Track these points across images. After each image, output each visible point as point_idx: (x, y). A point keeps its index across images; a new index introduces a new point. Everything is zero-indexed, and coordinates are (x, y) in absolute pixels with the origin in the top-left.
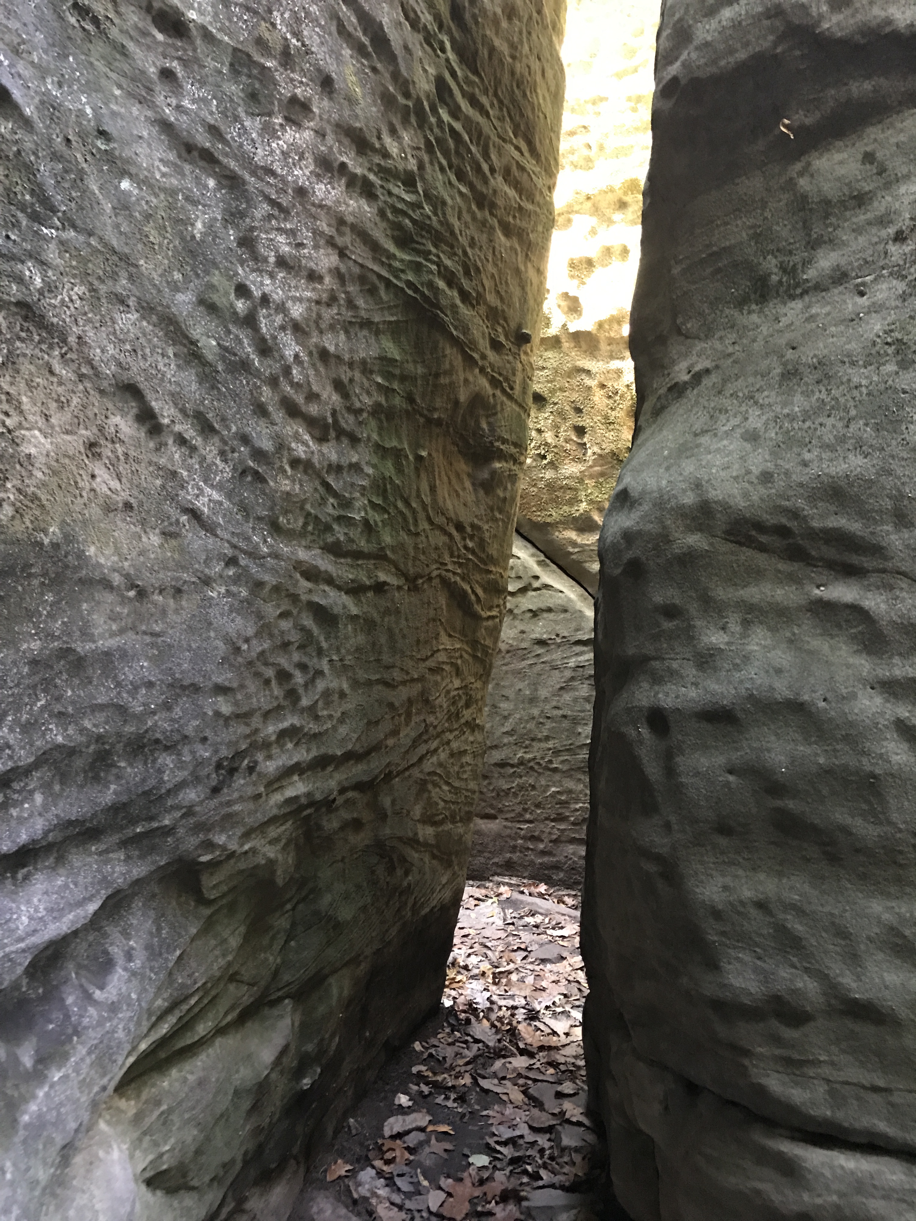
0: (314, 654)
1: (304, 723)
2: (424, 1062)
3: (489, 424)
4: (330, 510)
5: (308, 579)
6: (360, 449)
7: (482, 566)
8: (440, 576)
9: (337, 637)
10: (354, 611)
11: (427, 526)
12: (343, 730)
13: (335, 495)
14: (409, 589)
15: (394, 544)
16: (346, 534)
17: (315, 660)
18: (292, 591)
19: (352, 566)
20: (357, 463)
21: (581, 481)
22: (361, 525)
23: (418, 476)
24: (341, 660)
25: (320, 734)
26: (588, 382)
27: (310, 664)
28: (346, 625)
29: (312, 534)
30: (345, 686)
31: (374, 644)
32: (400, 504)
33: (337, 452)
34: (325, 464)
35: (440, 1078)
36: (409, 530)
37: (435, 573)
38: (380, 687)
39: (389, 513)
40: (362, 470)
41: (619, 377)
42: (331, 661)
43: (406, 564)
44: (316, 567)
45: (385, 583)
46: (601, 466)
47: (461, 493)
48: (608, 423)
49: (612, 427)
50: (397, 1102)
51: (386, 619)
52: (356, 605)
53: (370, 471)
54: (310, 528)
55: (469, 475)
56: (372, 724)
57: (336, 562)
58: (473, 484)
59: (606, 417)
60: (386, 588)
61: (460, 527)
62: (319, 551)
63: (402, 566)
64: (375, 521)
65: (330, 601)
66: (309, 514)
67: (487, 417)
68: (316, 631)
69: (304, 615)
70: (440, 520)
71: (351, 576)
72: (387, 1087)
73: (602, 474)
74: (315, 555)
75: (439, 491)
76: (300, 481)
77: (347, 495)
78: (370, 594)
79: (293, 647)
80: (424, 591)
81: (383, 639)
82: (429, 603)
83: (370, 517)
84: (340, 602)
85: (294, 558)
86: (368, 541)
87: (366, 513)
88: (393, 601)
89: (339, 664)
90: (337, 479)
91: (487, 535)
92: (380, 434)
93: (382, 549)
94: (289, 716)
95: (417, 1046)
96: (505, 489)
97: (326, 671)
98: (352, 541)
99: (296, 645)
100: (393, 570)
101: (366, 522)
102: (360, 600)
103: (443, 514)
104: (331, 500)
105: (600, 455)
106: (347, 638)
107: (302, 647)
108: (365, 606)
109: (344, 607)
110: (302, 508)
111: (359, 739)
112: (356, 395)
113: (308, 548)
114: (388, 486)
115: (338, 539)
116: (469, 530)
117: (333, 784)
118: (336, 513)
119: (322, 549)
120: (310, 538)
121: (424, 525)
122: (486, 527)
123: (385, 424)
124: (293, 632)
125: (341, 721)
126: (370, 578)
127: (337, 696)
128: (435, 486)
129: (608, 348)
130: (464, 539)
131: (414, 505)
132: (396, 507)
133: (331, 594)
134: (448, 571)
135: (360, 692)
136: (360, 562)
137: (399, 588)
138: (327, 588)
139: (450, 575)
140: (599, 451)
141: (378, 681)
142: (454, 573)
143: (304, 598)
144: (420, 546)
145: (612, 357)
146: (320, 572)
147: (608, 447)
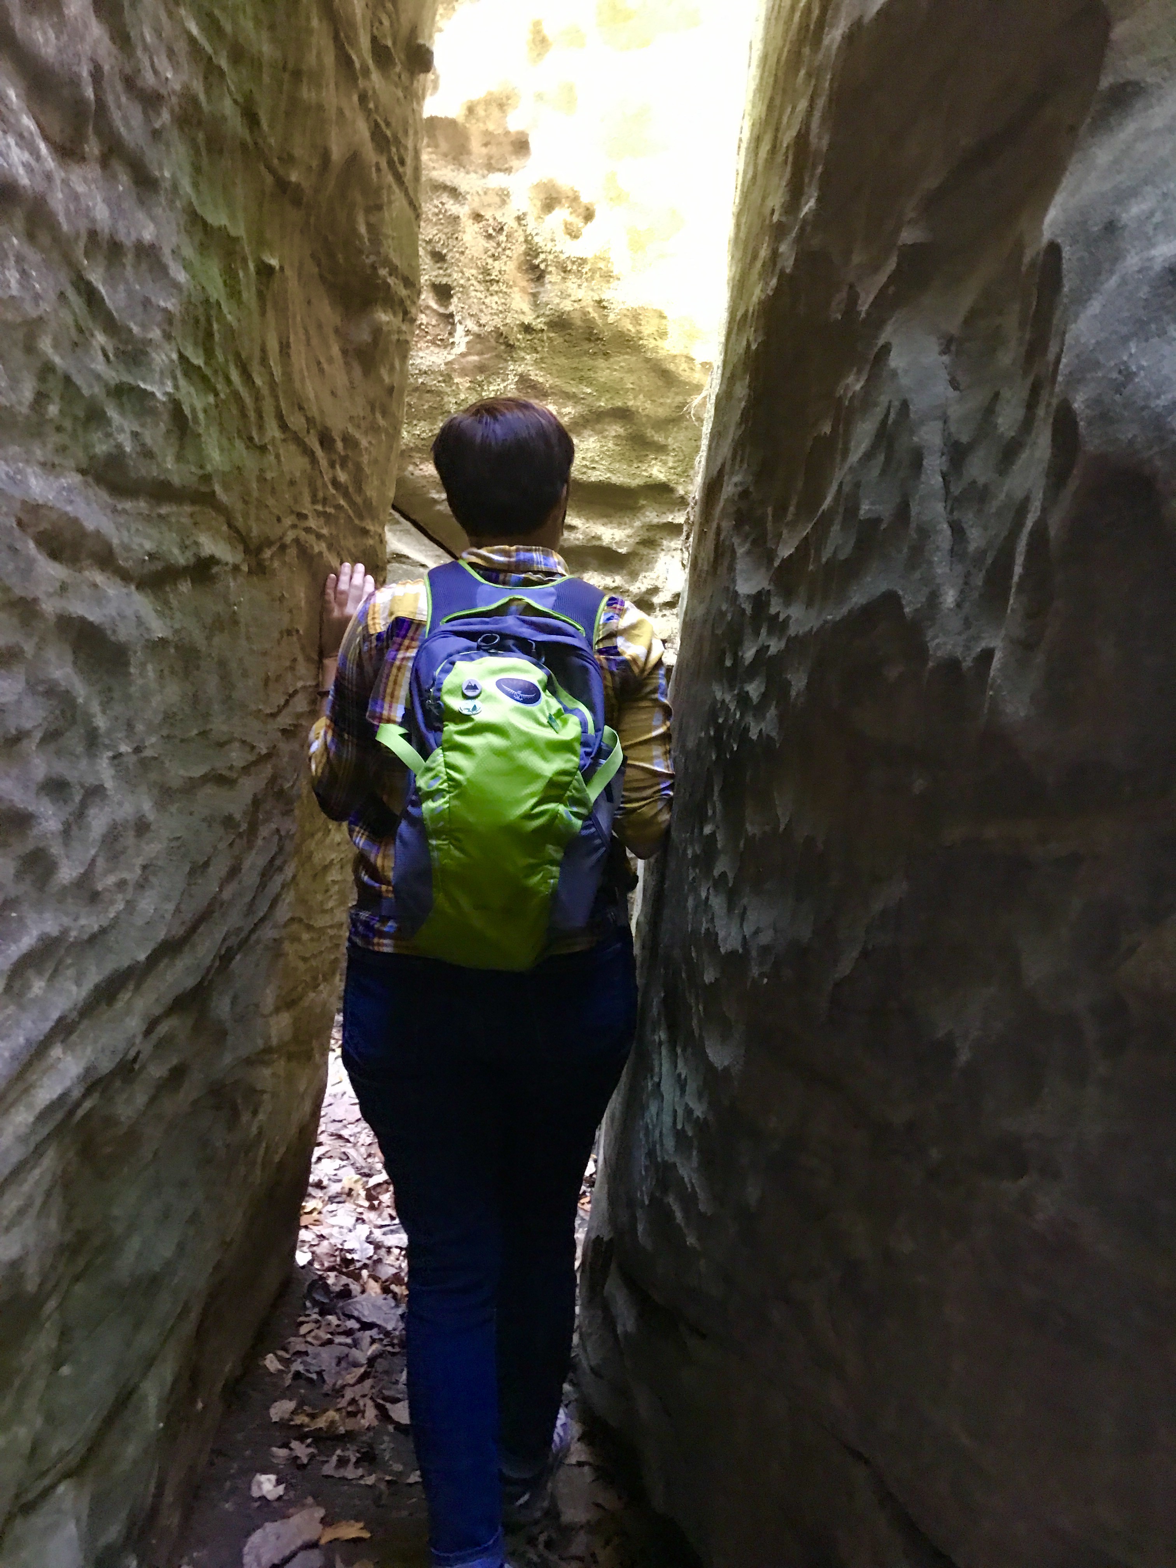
0: (80, 749)
1: (66, 921)
2: (286, 1394)
3: (370, 227)
4: (100, 366)
5: (55, 555)
6: (158, 211)
7: (357, 521)
8: (297, 541)
9: (127, 698)
10: (159, 629)
11: (278, 434)
12: (147, 904)
13: (111, 326)
14: (250, 572)
15: (227, 468)
16: (135, 435)
17: (84, 763)
18: (18, 592)
19: (148, 519)
20: (152, 246)
21: (448, 378)
22: (166, 417)
23: (263, 313)
24: (137, 750)
25: (103, 931)
26: (453, 207)
27: (72, 776)
28: (143, 665)
29: (59, 429)
30: (147, 807)
31: (195, 699)
32: (235, 376)
33: (107, 201)
34: (83, 226)
35: (321, 1423)
36: (251, 439)
37: (290, 536)
38: (209, 789)
39: (216, 395)
40: (163, 269)
41: (504, 202)
42: (118, 756)
43: (246, 516)
44: (75, 522)
45: (212, 560)
46: (480, 353)
47: (325, 366)
48: (488, 280)
49: (495, 287)
50: (255, 1493)
51: (216, 640)
52: (161, 614)
53: (182, 277)
54: (53, 410)
55: (337, 331)
56: (199, 869)
57: (114, 510)
58: (345, 352)
59: (486, 272)
60: (215, 570)
61: (326, 440)
62: (76, 479)
63: (240, 522)
64: (193, 410)
65: (111, 610)
66: (46, 370)
67: (368, 210)
68: (81, 690)
69: (51, 654)
70: (296, 421)
71: (148, 546)
72: (235, 1467)
73: (481, 368)
74: (70, 489)
75: (294, 358)
76: (20, 259)
77: (136, 329)
78: (185, 587)
79: (31, 745)
80: (273, 573)
81: (212, 685)
82: (282, 598)
83: (181, 396)
84: (129, 612)
85: (17, 493)
86: (180, 458)
87: (176, 387)
88: (226, 598)
89: (134, 758)
90: (111, 280)
91: (365, 459)
92: (195, 185)
93: (206, 478)
94: (31, 917)
95: (271, 1363)
96: (392, 369)
97: (109, 784)
98: (147, 454)
99: (38, 735)
100: (225, 528)
101: (176, 407)
102: (166, 603)
103: (301, 408)
104: (100, 338)
105: (478, 336)
106: (146, 696)
107: (51, 736)
108: (178, 615)
109: (140, 621)
110: (30, 349)
111: (178, 910)
112: (146, 48)
113: (49, 468)
114: (215, 326)
115: (119, 446)
116: (339, 445)
117: (134, 1024)
118: (113, 375)
119: (83, 472)
120: (54, 439)
121: (273, 431)
122: (364, 443)
123: (205, 161)
124: (28, 703)
125: (141, 886)
126: (184, 548)
127: (131, 833)
128: (288, 345)
129: (484, 151)
130: (332, 465)
131: (258, 382)
132: (228, 381)
133: (111, 592)
134: (308, 530)
135: (173, 809)
136: (164, 510)
137: (236, 568)
138: (99, 578)
139: (311, 539)
140: (475, 329)
141: (205, 779)
142: (319, 536)
143: (49, 607)
144: (269, 475)
145: (490, 167)
146: (83, 533)
147: (490, 322)
